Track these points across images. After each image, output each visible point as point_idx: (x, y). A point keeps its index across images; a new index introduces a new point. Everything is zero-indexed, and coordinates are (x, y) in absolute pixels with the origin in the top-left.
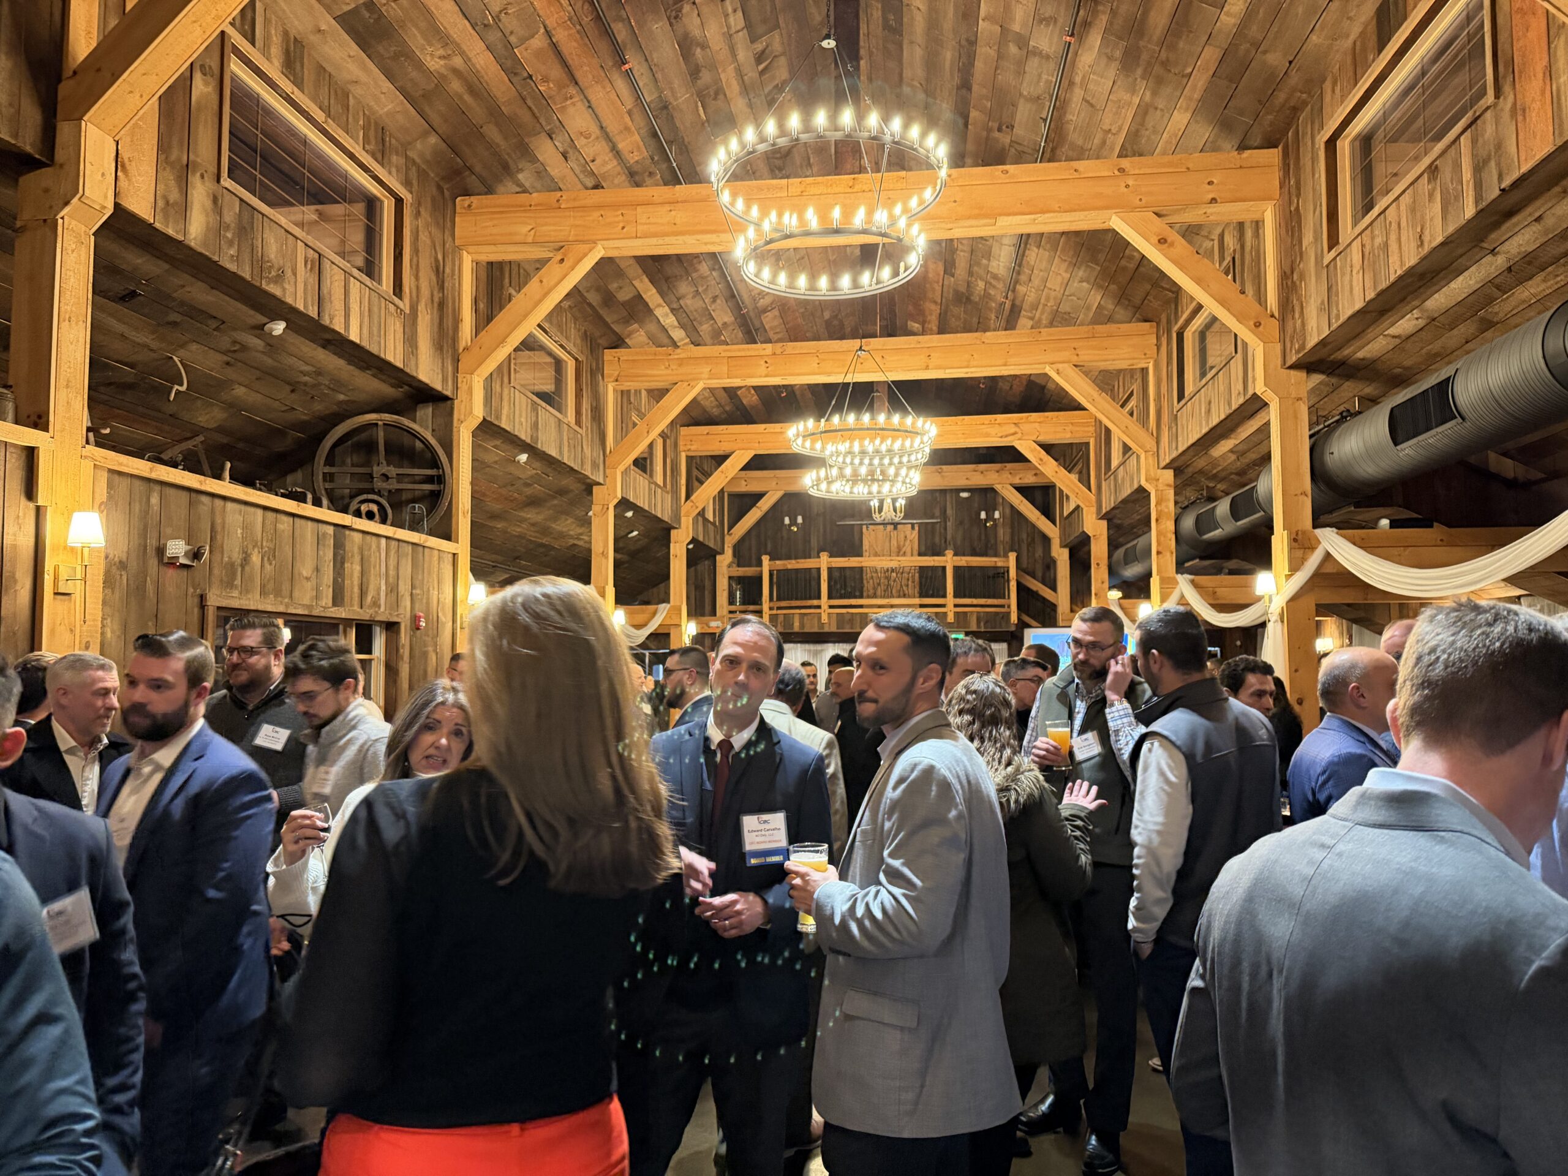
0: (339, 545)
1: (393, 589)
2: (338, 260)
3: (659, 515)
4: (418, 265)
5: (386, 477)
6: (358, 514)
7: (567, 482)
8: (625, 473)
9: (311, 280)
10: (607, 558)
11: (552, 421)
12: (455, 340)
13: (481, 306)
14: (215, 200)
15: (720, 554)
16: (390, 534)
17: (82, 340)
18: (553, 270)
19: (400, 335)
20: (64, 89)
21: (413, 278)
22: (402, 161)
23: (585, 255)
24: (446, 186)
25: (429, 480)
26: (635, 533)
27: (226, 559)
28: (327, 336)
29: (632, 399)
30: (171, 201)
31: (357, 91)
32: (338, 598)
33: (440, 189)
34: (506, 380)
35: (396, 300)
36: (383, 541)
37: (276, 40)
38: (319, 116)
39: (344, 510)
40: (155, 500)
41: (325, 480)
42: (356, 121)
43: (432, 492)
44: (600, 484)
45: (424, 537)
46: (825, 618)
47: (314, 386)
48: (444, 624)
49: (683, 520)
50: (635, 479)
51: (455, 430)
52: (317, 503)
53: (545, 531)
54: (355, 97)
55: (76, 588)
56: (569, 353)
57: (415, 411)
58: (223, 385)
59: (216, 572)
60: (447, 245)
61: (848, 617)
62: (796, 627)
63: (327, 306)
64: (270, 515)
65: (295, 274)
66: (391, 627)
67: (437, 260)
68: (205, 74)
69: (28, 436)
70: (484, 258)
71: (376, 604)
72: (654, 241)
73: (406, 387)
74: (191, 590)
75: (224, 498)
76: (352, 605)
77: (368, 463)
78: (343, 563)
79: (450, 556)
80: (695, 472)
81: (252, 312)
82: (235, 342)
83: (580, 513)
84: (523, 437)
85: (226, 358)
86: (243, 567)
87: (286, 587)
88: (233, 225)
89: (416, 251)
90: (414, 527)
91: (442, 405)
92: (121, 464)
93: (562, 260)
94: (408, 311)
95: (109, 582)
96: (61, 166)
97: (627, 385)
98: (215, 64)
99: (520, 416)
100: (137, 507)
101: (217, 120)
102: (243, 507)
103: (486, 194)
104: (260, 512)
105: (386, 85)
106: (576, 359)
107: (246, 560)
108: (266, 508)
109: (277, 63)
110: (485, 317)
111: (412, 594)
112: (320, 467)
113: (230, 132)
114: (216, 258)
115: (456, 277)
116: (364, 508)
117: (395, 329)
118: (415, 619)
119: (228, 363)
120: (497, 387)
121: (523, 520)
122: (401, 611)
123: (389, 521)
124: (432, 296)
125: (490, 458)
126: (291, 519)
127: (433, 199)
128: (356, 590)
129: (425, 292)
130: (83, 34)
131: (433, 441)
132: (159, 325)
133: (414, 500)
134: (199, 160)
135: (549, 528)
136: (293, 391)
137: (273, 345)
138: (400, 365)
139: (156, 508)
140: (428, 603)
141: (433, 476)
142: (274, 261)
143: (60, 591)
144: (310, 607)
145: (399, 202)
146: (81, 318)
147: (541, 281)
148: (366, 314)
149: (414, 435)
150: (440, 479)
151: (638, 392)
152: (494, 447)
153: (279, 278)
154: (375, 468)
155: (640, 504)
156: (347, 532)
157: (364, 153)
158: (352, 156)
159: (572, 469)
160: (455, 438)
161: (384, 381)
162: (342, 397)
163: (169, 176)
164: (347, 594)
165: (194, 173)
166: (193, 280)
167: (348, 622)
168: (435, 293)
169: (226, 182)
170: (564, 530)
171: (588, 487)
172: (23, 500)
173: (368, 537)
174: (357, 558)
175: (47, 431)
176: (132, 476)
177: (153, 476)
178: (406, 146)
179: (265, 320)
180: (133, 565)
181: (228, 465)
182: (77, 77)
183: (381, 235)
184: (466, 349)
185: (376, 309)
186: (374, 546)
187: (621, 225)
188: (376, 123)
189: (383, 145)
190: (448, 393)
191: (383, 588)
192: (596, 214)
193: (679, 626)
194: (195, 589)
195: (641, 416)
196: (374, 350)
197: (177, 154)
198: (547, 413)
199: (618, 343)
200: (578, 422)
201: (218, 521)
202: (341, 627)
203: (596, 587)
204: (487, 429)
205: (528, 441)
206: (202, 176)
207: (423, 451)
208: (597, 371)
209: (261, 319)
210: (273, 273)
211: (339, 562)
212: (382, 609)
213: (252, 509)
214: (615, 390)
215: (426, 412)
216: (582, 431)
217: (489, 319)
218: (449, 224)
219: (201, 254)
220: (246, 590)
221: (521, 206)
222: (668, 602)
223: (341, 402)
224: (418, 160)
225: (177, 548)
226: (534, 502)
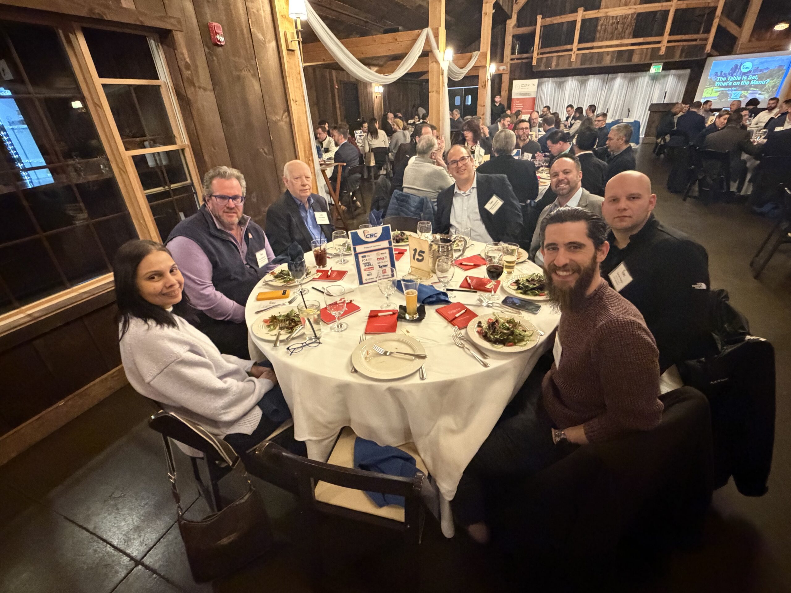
10: (440, 1)
15: (510, 18)
46: (573, 58)
48: (262, 42)
61: (589, 56)
62: (553, 66)
66: (165, 38)
118: (209, 30)
140: (229, 12)
193: (485, 66)
203: (432, 29)
222: (479, 50)
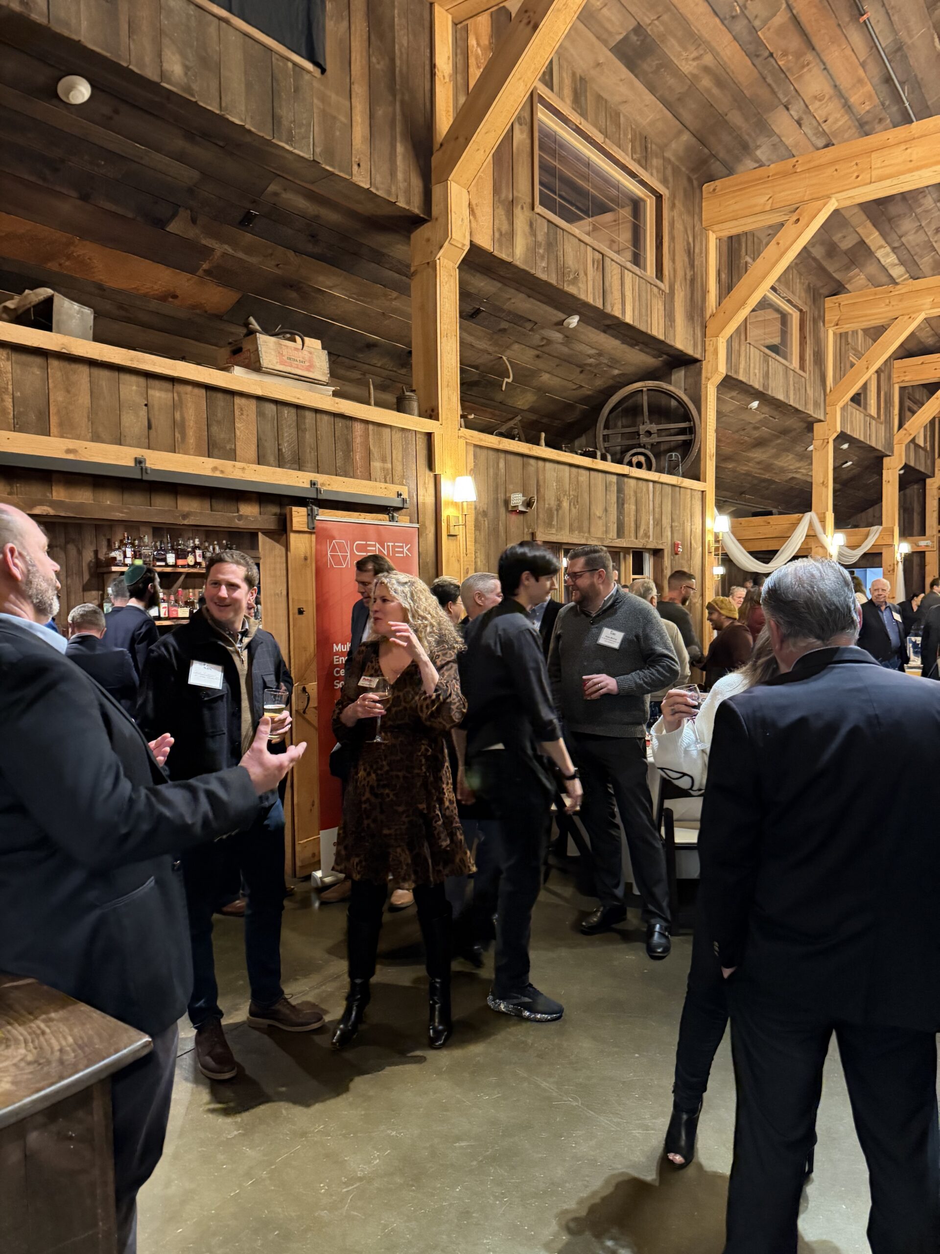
0: (620, 490)
1: (658, 523)
2: (615, 256)
3: (874, 445)
4: (674, 251)
5: (649, 433)
6: (630, 464)
7: (791, 422)
8: (843, 409)
9: (597, 278)
10: (827, 487)
11: (781, 369)
12: (703, 310)
13: (723, 276)
14: (531, 225)
15: (930, 477)
16: (656, 479)
17: (454, 350)
18: (790, 230)
19: (662, 312)
20: (435, 160)
21: (671, 264)
22: (661, 161)
23: (820, 211)
24: (694, 177)
25: (682, 432)
26: (850, 463)
27: (547, 506)
28: (608, 322)
29: (850, 340)
30: (504, 232)
31: (624, 109)
32: (620, 533)
33: (690, 180)
34: (743, 337)
35: (658, 282)
36: (651, 484)
37: (567, 81)
38: (599, 138)
39: (620, 462)
40: (502, 465)
41: (604, 441)
42: (625, 135)
43: (684, 441)
44: (820, 421)
45: (680, 479)
47: (597, 365)
48: (695, 549)
49: (896, 448)
50: (852, 413)
51: (703, 386)
52: (604, 458)
53: (768, 467)
54: (625, 116)
55: (459, 531)
56: (795, 306)
57: (671, 374)
58: (535, 373)
59: (541, 516)
60: (696, 229)
63: (609, 298)
64: (574, 470)
65: (586, 274)
66: (657, 553)
67: (688, 243)
68: (521, 124)
69: (427, 425)
70: (726, 233)
71: (646, 535)
72: (888, 182)
73: (665, 356)
74: (526, 530)
75: (544, 460)
76: (630, 537)
77: (634, 424)
78: (623, 504)
79: (700, 493)
80: (908, 403)
81: (555, 312)
82: (543, 338)
83: (799, 449)
84: (757, 386)
85: (537, 352)
86: (557, 510)
87: (586, 524)
88: (543, 242)
89: (672, 238)
90: (672, 470)
91: (692, 367)
92: (481, 440)
93: (798, 220)
94: (667, 291)
95: (477, 527)
96: (437, 219)
97: (847, 327)
98: (527, 115)
99: (754, 368)
100: (491, 471)
101: (530, 160)
102: (556, 466)
103: (728, 176)
104: (567, 468)
105: (649, 98)
106: (801, 311)
107: (559, 506)
108: (571, 465)
109: (569, 101)
110: (727, 288)
111: (672, 527)
112: (601, 431)
113: (540, 167)
114: (533, 271)
115: (704, 255)
116: (635, 460)
117: (658, 307)
118: (675, 546)
119: (538, 356)
120: (735, 346)
121: (749, 460)
122: (664, 540)
123: (653, 468)
124: (685, 274)
125: (726, 409)
126: (587, 472)
127: (685, 191)
128: (633, 525)
129: (680, 273)
130: (444, 113)
131: (685, 399)
132: (494, 333)
133: (671, 450)
134: (520, 195)
135: (772, 464)
136: (581, 372)
137: (569, 337)
138: (662, 337)
139: (503, 471)
140: (683, 533)
141: (685, 428)
142: (572, 267)
143: (452, 533)
144: (602, 539)
145: (659, 197)
146: (454, 334)
147: (778, 244)
148: (637, 299)
149: (670, 395)
150: (691, 430)
151: (855, 332)
152: (732, 398)
153: (575, 281)
154: (641, 427)
155: (856, 435)
156: (626, 480)
157: (632, 162)
158: (624, 168)
159: (797, 410)
160: (703, 394)
161: (647, 353)
162: (616, 372)
163: (501, 212)
164: (626, 529)
165: (517, 205)
166: (517, 292)
167: (626, 550)
168: (688, 272)
169: (539, 209)
170: (786, 465)
171: (809, 425)
172: (427, 471)
173: (640, 482)
174: (633, 500)
175: (438, 420)
176: (488, 448)
177: (501, 447)
178: (663, 148)
179: (563, 316)
180: (491, 513)
181: (543, 435)
182: (443, 148)
183: (645, 231)
184: (713, 315)
185: (644, 294)
186: (644, 490)
187: (856, 174)
188: (640, 134)
189: (646, 151)
190: (698, 356)
191: (651, 522)
192: (830, 170)
193: (892, 545)
194: (528, 529)
195: (859, 356)
196: (643, 328)
197: (506, 194)
198: (776, 363)
199: (838, 289)
200: (802, 367)
201: (541, 477)
202: (622, 555)
203: (817, 514)
204: (729, 383)
205: (761, 389)
206: (522, 208)
207: (677, 408)
208: (819, 318)
209: (562, 316)
210: (572, 277)
211: (621, 503)
212: (651, 539)
213: (561, 467)
214: (835, 334)
215: (679, 375)
216: (806, 375)
217: (730, 288)
218: (697, 210)
219: (523, 270)
220: (560, 529)
221: (760, 179)
222: (881, 524)
223: (615, 377)
224: (673, 159)
225: (517, 499)
226: (760, 443)
